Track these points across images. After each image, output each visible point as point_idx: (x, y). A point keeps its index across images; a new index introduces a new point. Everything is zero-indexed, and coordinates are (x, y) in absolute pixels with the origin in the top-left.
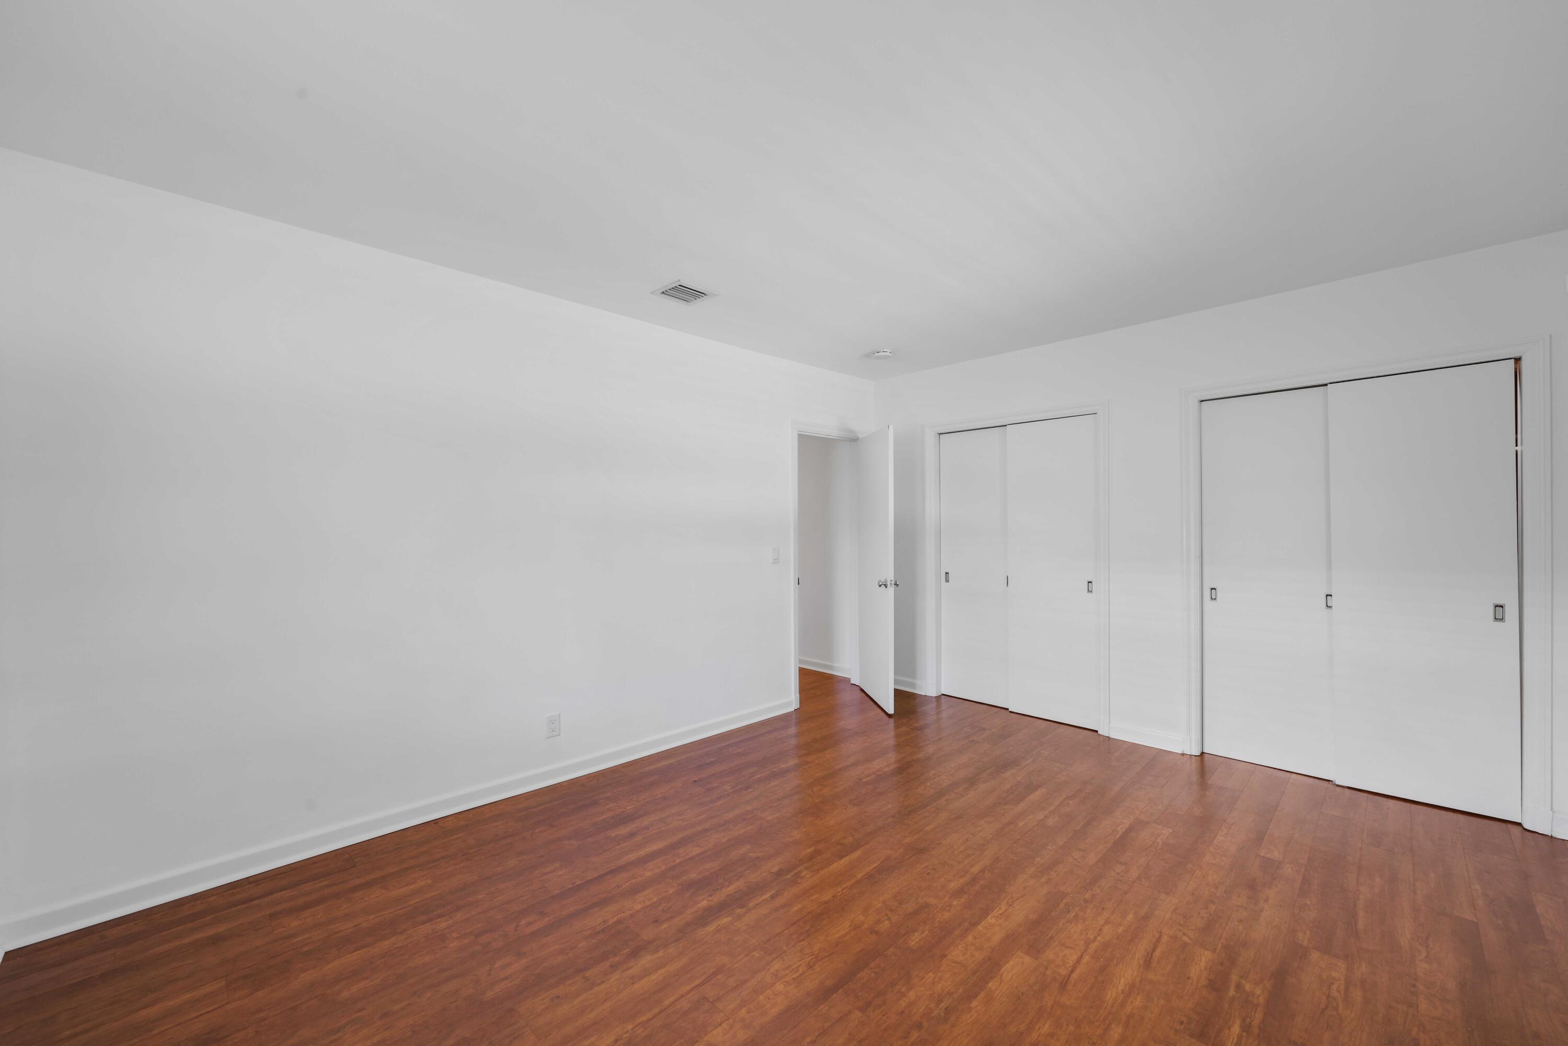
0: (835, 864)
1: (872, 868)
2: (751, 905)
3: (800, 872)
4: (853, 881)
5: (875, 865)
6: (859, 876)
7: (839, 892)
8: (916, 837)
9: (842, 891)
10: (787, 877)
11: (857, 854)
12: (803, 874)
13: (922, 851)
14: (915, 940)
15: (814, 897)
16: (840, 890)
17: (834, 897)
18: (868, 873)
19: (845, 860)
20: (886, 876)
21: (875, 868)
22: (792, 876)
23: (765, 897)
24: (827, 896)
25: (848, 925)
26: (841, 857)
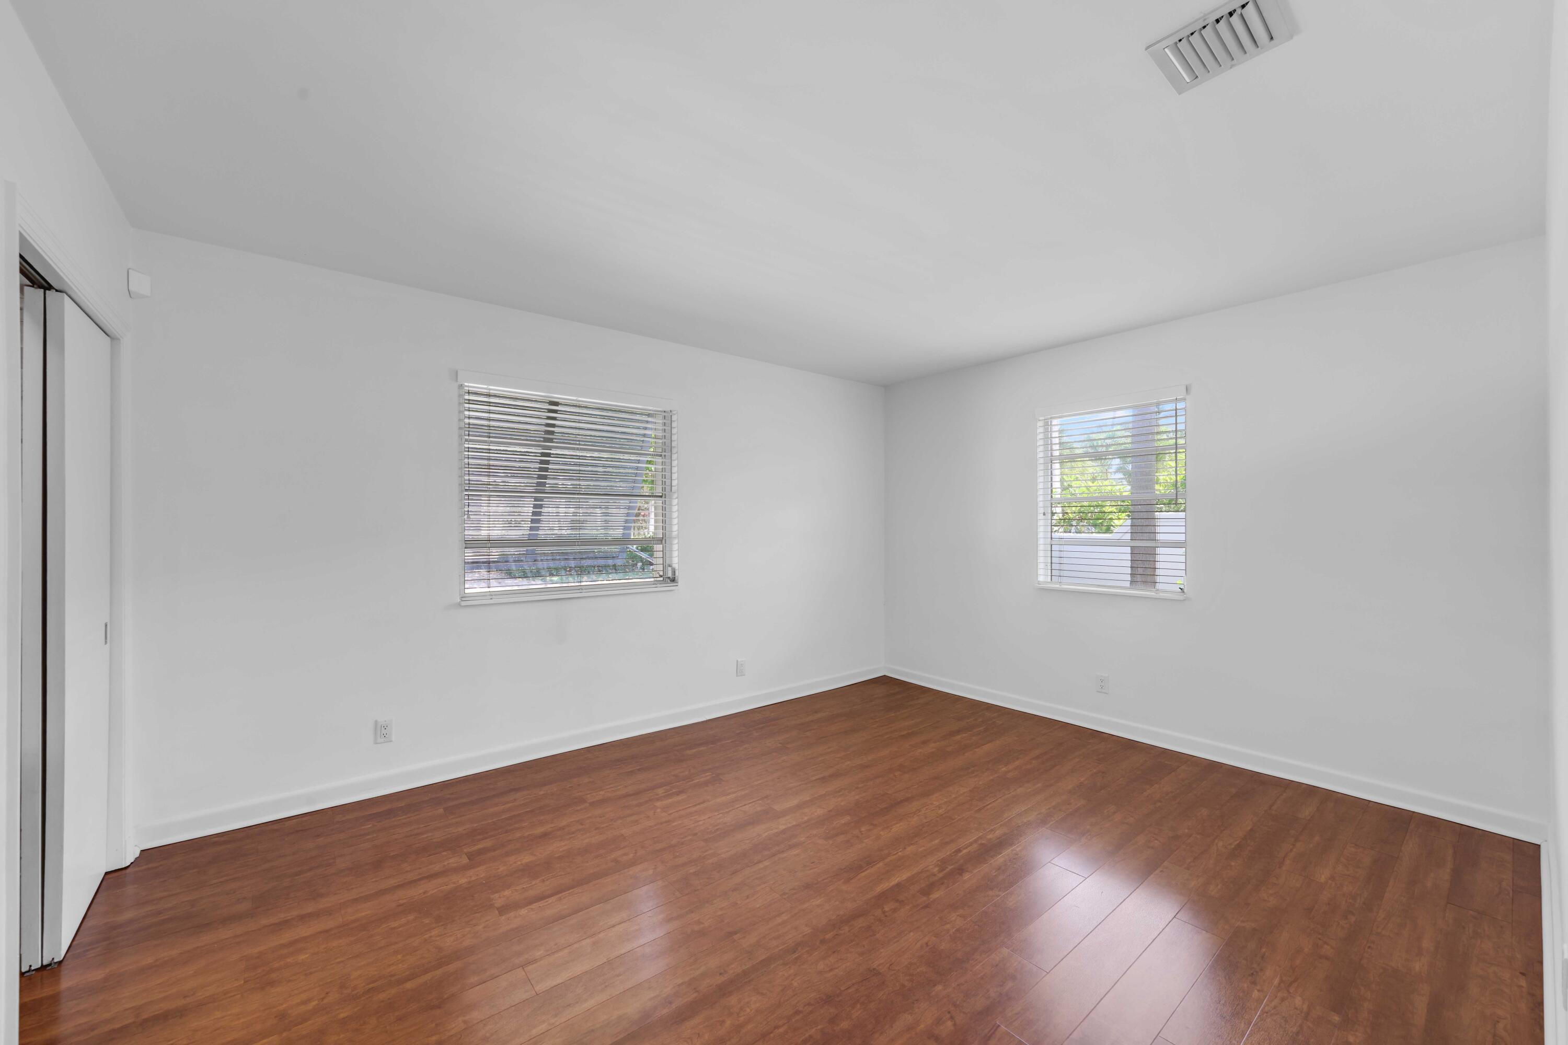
0: (905, 878)
1: (868, 871)
2: (975, 846)
3: (941, 871)
4: (887, 860)
5: (863, 874)
6: (881, 864)
7: (901, 851)
8: (806, 905)
9: (897, 853)
10: (952, 867)
11: (880, 889)
12: (937, 869)
13: (807, 886)
14: (847, 819)
15: (923, 848)
16: (900, 854)
17: (905, 848)
18: (872, 867)
19: (894, 881)
20: (854, 863)
21: (864, 871)
22: (947, 868)
23: (965, 851)
24: (910, 849)
25: (893, 830)
26: (898, 885)
